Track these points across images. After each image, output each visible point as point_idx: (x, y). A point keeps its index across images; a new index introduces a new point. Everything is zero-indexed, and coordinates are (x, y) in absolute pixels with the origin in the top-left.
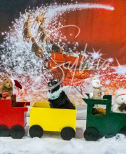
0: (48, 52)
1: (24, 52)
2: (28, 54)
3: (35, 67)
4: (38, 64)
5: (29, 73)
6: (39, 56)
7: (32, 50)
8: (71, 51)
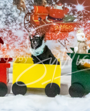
0: (31, 5)
1: (6, 5)
2: (10, 7)
3: (17, 21)
4: (20, 18)
5: (10, 28)
6: (20, 9)
7: (14, 3)
8: (54, 3)
